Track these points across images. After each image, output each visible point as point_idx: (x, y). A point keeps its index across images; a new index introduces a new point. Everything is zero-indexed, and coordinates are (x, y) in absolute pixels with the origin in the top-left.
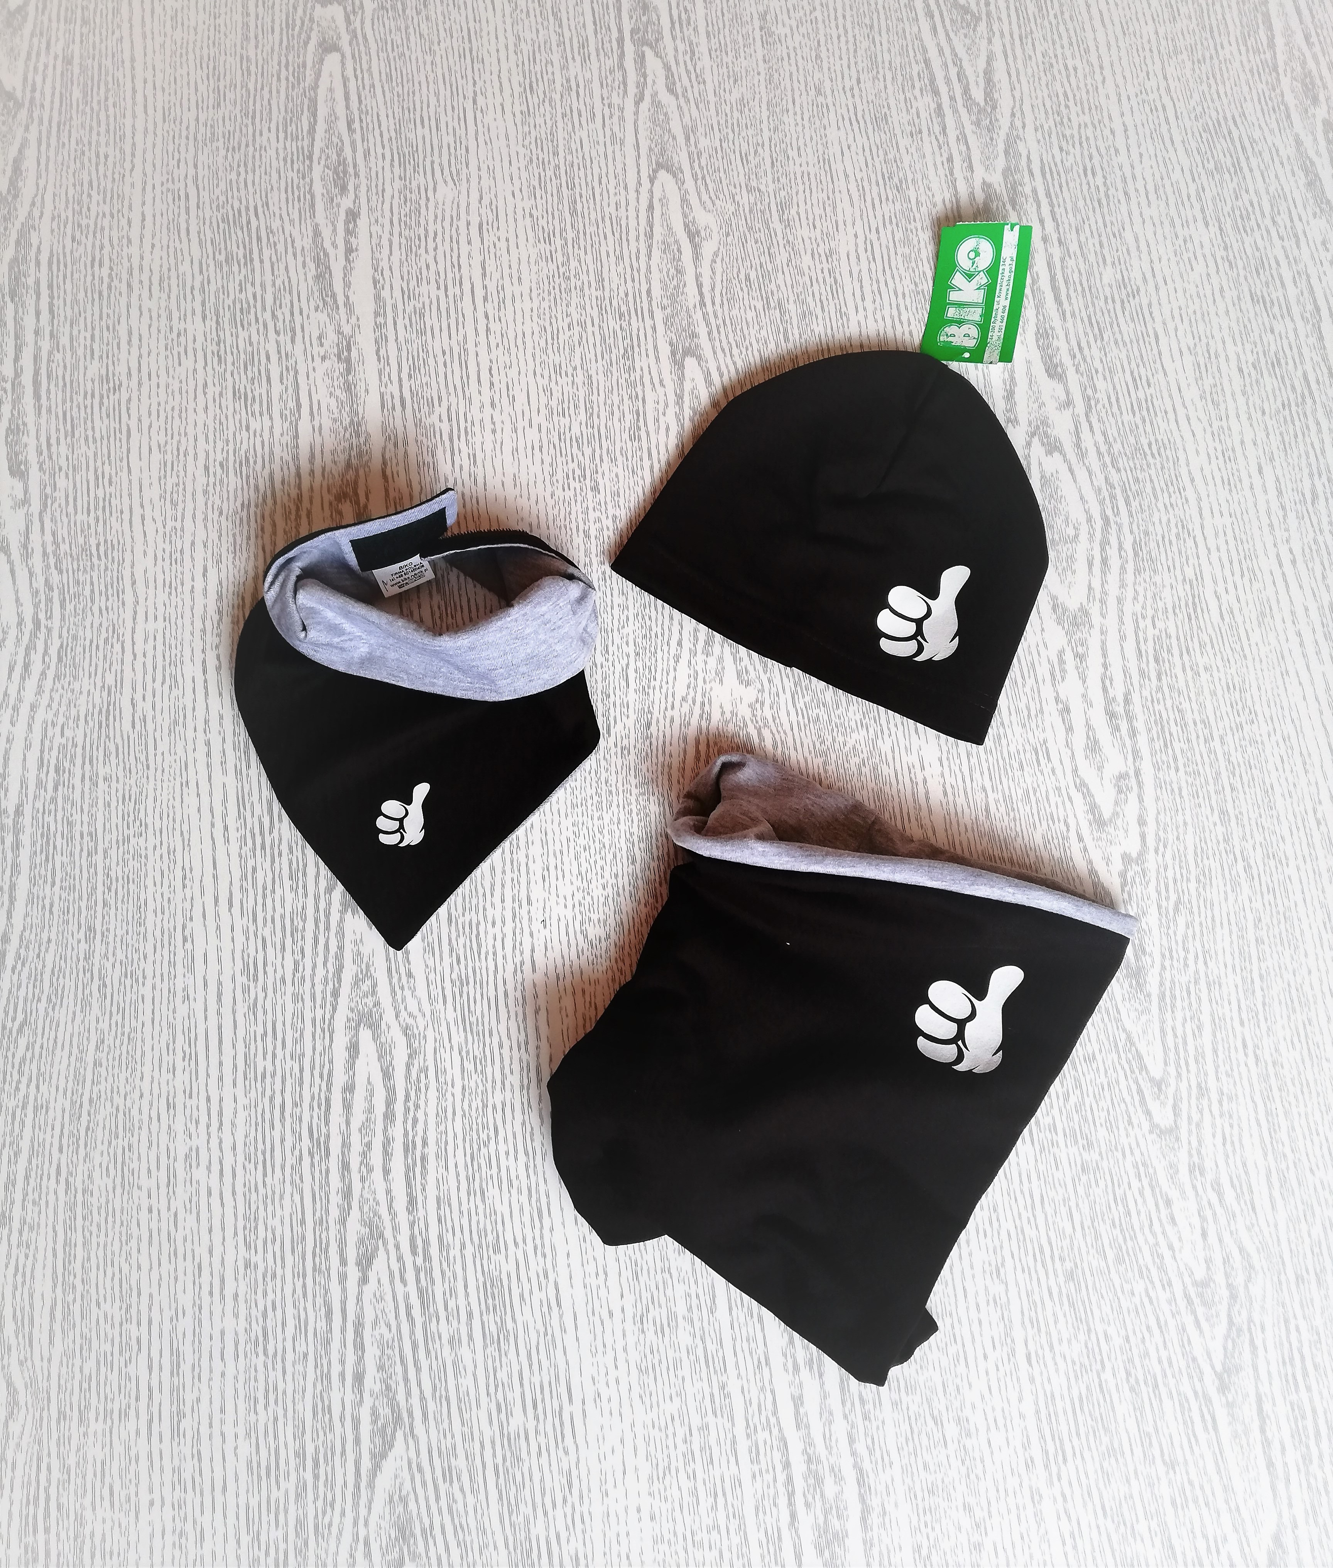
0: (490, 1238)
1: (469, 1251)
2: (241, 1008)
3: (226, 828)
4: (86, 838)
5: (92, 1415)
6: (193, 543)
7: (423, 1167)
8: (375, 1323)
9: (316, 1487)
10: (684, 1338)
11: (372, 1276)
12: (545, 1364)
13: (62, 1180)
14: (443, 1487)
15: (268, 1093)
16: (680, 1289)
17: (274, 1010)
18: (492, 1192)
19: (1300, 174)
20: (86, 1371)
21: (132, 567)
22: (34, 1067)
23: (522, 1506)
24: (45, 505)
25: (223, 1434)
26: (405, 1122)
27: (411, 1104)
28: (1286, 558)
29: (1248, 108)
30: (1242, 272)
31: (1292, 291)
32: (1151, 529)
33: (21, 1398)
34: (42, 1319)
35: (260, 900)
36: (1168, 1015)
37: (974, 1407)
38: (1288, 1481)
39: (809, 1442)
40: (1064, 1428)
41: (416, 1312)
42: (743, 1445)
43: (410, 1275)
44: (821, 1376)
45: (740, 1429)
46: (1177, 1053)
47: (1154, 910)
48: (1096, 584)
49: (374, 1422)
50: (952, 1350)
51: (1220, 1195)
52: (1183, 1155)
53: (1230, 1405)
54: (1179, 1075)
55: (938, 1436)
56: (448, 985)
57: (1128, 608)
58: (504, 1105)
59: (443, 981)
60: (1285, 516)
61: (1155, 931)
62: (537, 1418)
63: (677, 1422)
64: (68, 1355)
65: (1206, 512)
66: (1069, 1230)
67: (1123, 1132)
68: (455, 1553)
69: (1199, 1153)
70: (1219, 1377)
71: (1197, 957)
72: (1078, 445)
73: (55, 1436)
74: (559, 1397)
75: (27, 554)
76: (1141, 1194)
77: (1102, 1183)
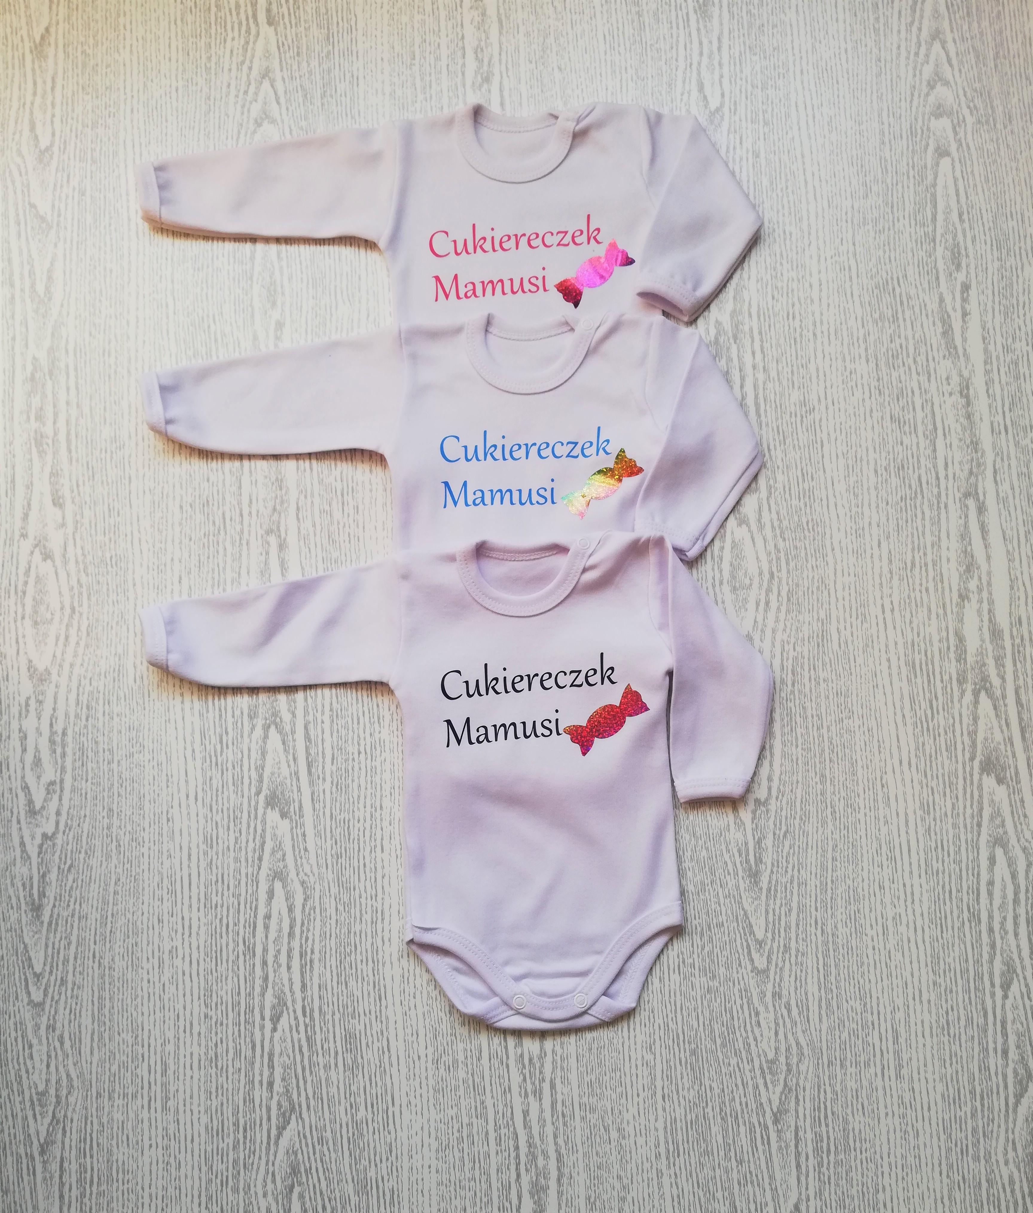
0: (350, 1009)
1: (337, 1017)
2: (203, 864)
3: (193, 751)
4: (107, 753)
5: (116, 1096)
6: (172, 560)
7: (311, 966)
8: (281, 1054)
9: (245, 1143)
10: (462, 1074)
11: (279, 1027)
12: (379, 1083)
13: (97, 960)
14: (318, 1148)
15: (219, 917)
16: (461, 1046)
17: (223, 868)
18: (352, 983)
19: (939, 324)
20: (113, 1070)
21: (134, 573)
22: (78, 892)
23: (363, 1161)
24: (76, 528)
25: (191, 1111)
26: (301, 939)
27: (305, 928)
28: (888, 607)
29: (910, 271)
30: (887, 399)
31: (920, 415)
32: (801, 582)
33: (75, 1084)
34: (86, 1040)
35: (214, 798)
36: (771, 902)
37: (628, 1123)
38: (807, 1176)
39: (530, 1136)
40: (680, 1137)
41: (305, 1049)
42: (492, 1135)
43: (302, 1028)
44: (540, 1100)
45: (491, 1127)
46: (774, 925)
47: (770, 836)
48: (760, 619)
49: (279, 1109)
50: (619, 1090)
51: (789, 1011)
52: (770, 986)
53: (779, 1131)
54: (773, 939)
55: (606, 1137)
56: (329, 857)
57: (779, 636)
58: (361, 932)
59: (326, 854)
60: (891, 578)
61: (770, 849)
62: (373, 1113)
63: (455, 1121)
64: (101, 1062)
65: (839, 573)
66: (695, 1025)
67: (735, 970)
68: (324, 1184)
69: (779, 985)
70: (775, 1115)
71: (794, 867)
72: (759, 521)
73: (95, 1105)
74: (387, 1102)
75: (65, 562)
76: (742, 1008)
77: (718, 1000)
